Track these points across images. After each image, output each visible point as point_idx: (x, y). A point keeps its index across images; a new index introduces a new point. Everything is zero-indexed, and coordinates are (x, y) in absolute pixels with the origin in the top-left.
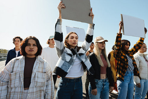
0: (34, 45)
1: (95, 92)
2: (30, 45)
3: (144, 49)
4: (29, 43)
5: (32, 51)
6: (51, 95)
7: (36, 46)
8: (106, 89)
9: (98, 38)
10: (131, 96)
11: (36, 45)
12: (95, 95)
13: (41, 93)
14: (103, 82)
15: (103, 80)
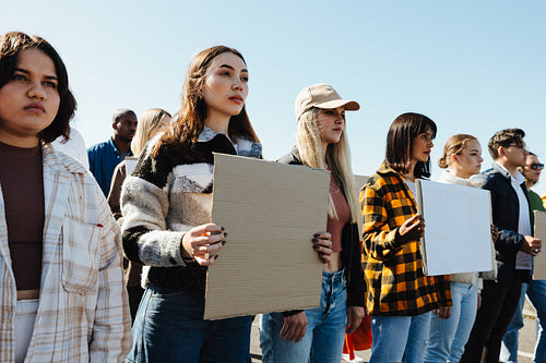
0: (46, 82)
1: (299, 324)
2: (27, 77)
3: (474, 159)
4: (21, 66)
5: (37, 114)
6: (122, 335)
7: (53, 85)
8: (337, 316)
9: (317, 92)
10: (418, 351)
11: (55, 81)
12: (297, 341)
13: (80, 319)
14: (329, 282)
15: (330, 276)
